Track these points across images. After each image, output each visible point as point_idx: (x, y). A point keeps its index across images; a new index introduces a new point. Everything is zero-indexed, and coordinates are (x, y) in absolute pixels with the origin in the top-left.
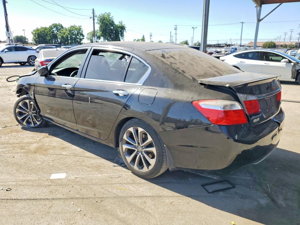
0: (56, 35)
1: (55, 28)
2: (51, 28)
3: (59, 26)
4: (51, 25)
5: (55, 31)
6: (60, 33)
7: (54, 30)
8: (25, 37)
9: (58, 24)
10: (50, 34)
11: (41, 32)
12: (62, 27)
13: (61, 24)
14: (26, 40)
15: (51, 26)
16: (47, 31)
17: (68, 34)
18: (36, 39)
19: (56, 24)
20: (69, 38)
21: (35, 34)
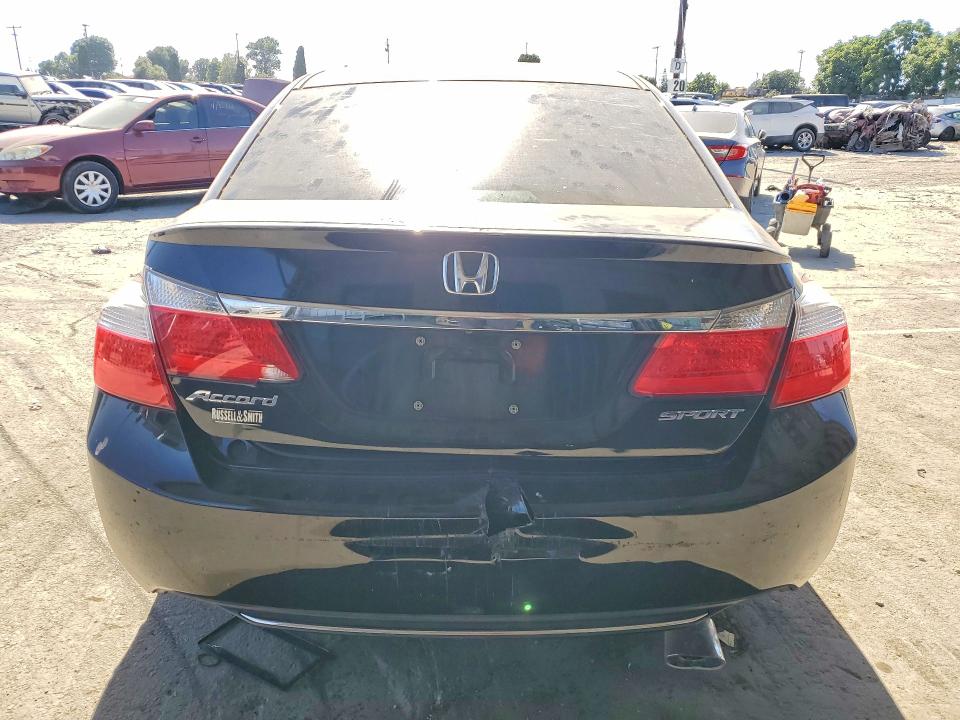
0: (898, 63)
1: (902, 37)
2: (887, 37)
3: (918, 29)
4: (889, 28)
5: (899, 48)
6: (916, 52)
7: (893, 46)
8: (798, 74)
9: (914, 22)
10: (878, 58)
11: (848, 53)
12: (928, 32)
13: (926, 20)
14: (799, 85)
15: (889, 32)
16: (868, 50)
17: (943, 56)
18: (826, 77)
19: (910, 22)
20: (943, 72)
21: (828, 62)
